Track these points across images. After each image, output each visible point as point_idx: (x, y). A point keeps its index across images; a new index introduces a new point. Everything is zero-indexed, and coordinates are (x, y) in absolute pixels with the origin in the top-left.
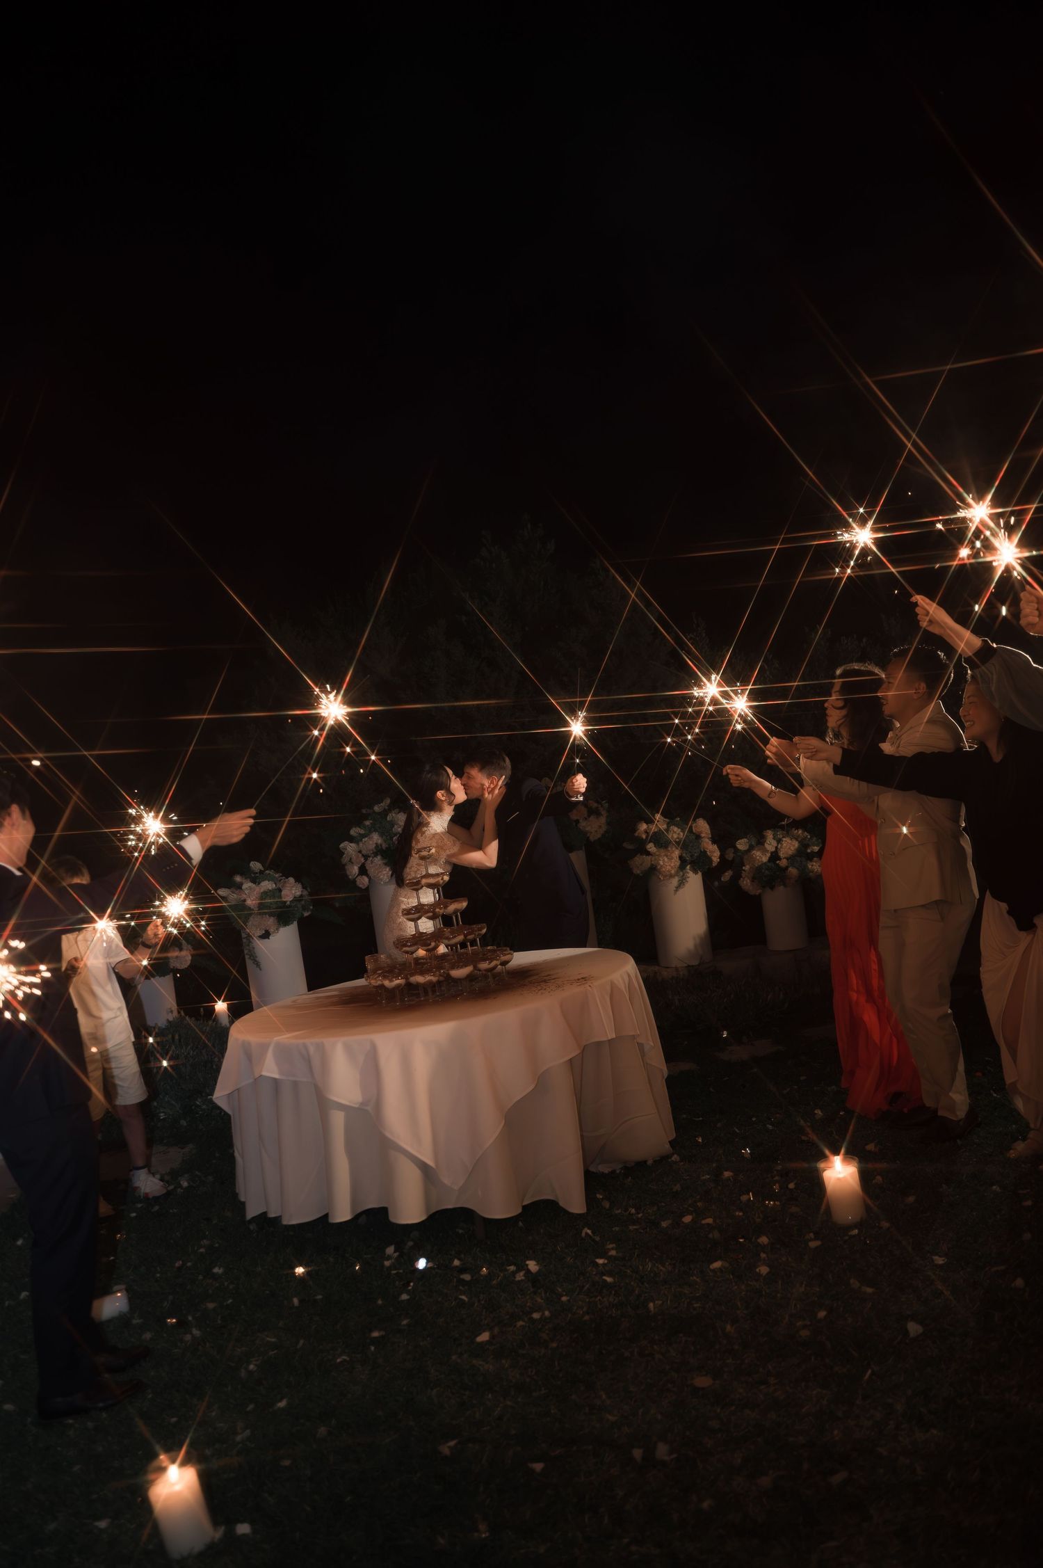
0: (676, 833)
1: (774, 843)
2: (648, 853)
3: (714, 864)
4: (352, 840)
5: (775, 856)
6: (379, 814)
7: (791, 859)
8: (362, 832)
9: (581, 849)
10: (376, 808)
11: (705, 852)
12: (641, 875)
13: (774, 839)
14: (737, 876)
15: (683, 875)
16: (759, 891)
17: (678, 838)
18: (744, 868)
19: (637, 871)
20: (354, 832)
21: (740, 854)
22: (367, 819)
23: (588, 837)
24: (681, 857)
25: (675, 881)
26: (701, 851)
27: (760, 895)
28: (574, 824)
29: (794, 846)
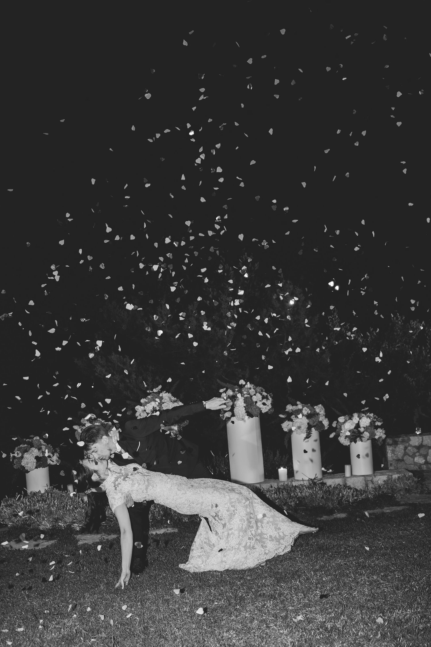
0: (306, 411)
1: (358, 419)
2: (292, 421)
3: (326, 428)
4: (141, 405)
5: (358, 426)
6: (156, 393)
7: (366, 429)
8: (147, 401)
9: (258, 416)
10: (155, 390)
11: (321, 422)
12: (287, 431)
13: (358, 417)
14: (338, 435)
15: (309, 432)
16: (349, 444)
17: (307, 413)
18: (341, 431)
19: (285, 430)
20: (143, 401)
21: (340, 424)
22: (149, 395)
23: (261, 411)
24: (308, 424)
25: (304, 435)
26: (319, 421)
27: (349, 445)
28: (255, 403)
29: (368, 421)
